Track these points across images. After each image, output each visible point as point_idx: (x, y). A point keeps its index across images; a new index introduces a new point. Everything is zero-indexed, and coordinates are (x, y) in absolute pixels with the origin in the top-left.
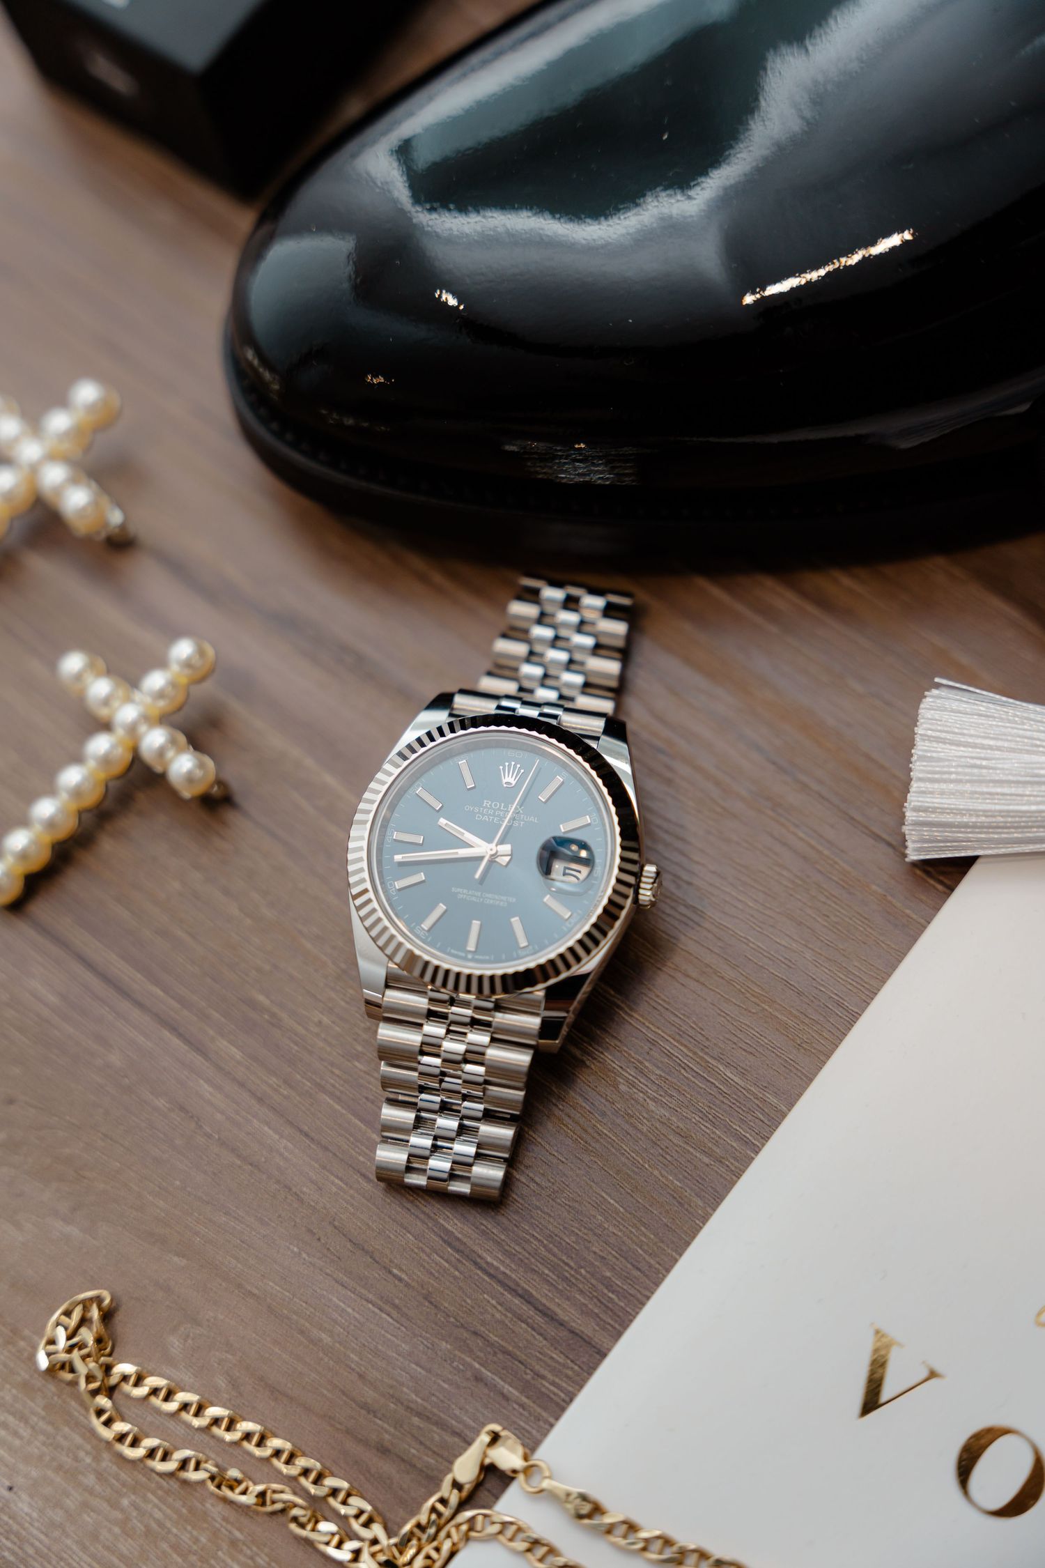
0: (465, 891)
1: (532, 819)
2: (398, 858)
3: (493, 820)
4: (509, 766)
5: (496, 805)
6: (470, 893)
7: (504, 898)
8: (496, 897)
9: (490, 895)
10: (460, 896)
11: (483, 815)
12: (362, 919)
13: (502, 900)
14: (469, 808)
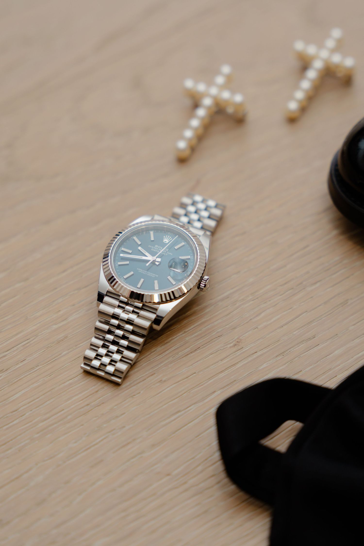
0: (141, 270)
1: (171, 254)
2: (121, 255)
3: (157, 251)
4: (167, 237)
5: (159, 247)
6: (143, 271)
7: (154, 275)
8: (152, 274)
9: (149, 273)
10: (139, 271)
11: (154, 249)
12: (104, 269)
13: (153, 275)
14: (149, 246)
